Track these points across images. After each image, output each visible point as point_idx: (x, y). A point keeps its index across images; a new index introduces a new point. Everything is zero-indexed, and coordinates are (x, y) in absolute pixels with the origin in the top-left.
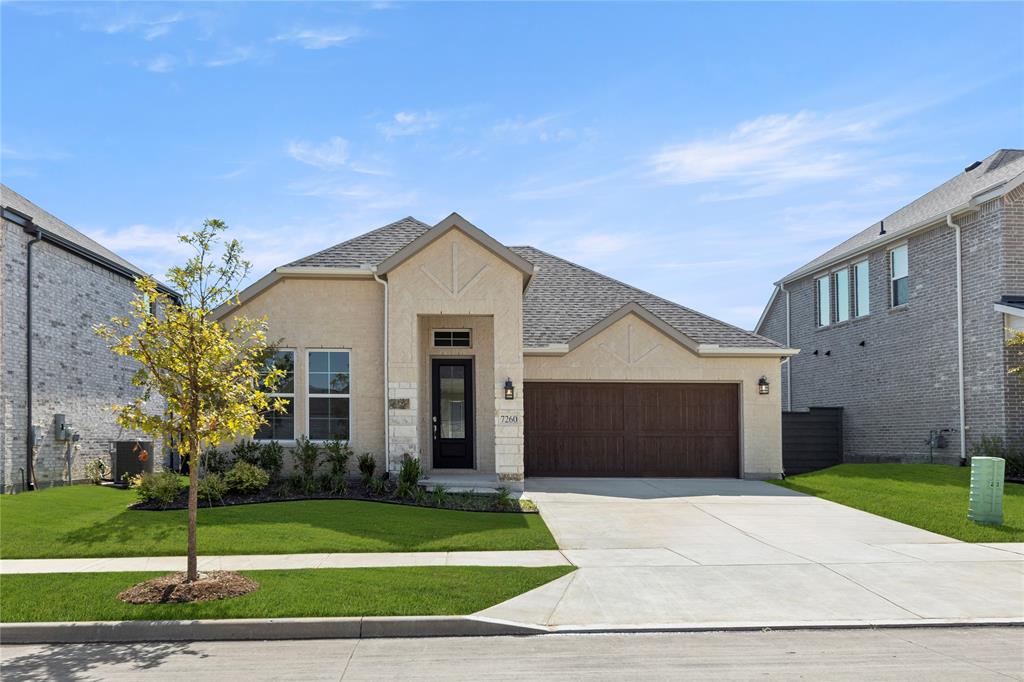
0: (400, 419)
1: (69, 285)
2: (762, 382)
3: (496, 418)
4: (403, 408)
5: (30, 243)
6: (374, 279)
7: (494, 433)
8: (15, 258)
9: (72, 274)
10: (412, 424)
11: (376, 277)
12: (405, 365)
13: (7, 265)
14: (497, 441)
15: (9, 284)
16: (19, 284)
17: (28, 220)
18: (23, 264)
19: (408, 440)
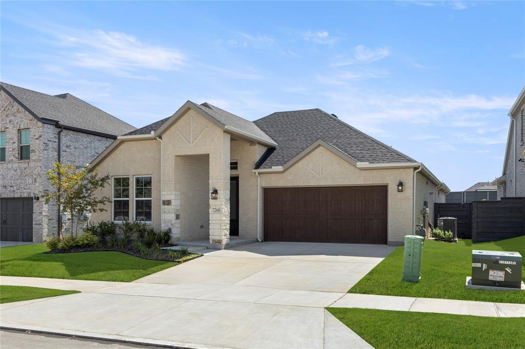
0: (167, 211)
1: (89, 149)
2: (401, 184)
3: (210, 210)
4: (168, 205)
5: (60, 132)
6: (157, 139)
7: (209, 218)
8: (50, 139)
9: (91, 144)
10: (172, 213)
11: (157, 138)
12: (169, 183)
13: (44, 143)
14: (210, 222)
15: (45, 151)
16: (52, 151)
17: (57, 122)
18: (55, 142)
19: (170, 221)
